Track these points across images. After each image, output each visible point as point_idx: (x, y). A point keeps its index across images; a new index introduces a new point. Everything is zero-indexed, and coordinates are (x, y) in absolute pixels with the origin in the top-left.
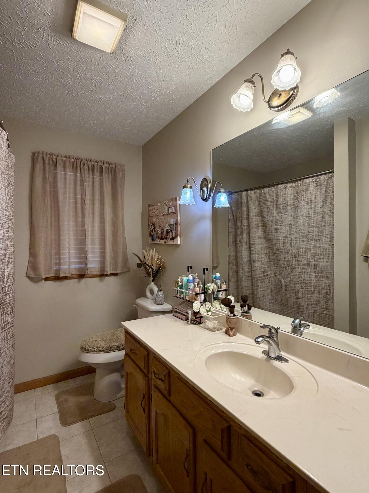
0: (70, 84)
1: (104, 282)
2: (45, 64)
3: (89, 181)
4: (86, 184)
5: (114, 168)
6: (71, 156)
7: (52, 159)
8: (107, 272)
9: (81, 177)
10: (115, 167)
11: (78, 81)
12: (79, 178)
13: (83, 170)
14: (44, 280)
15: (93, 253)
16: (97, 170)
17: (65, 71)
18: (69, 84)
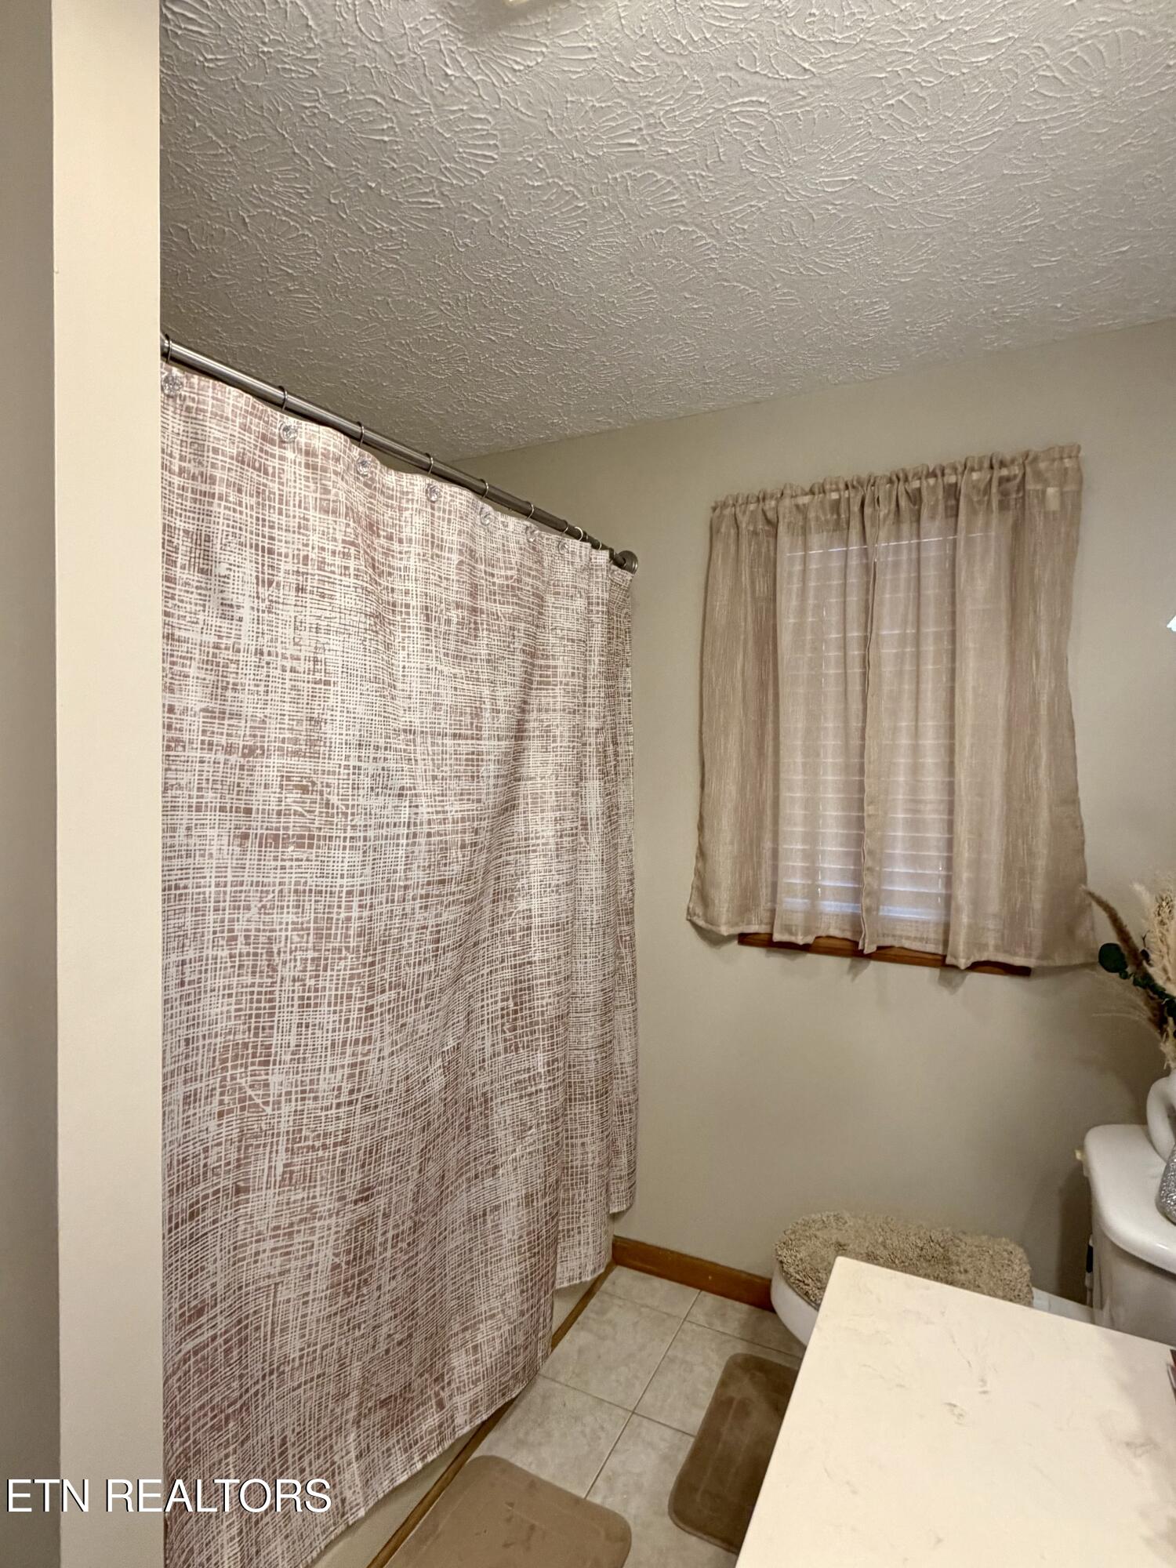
0: (683, 206)
1: (961, 990)
2: (567, 185)
3: (896, 565)
4: (885, 578)
5: (1018, 480)
6: (828, 480)
7: (764, 513)
8: (955, 957)
9: (865, 553)
10: (1024, 474)
11: (695, 175)
12: (854, 562)
13: (873, 525)
14: (736, 942)
15: (914, 860)
16: (934, 509)
17: (628, 166)
18: (681, 210)
